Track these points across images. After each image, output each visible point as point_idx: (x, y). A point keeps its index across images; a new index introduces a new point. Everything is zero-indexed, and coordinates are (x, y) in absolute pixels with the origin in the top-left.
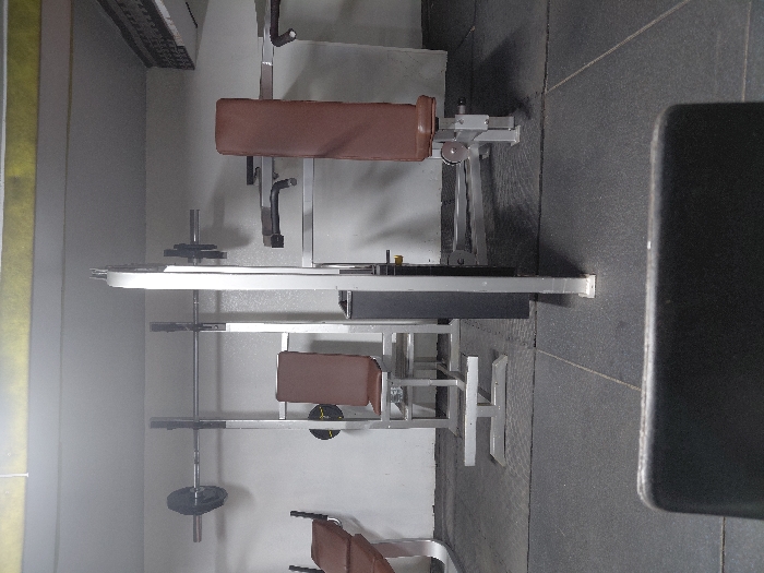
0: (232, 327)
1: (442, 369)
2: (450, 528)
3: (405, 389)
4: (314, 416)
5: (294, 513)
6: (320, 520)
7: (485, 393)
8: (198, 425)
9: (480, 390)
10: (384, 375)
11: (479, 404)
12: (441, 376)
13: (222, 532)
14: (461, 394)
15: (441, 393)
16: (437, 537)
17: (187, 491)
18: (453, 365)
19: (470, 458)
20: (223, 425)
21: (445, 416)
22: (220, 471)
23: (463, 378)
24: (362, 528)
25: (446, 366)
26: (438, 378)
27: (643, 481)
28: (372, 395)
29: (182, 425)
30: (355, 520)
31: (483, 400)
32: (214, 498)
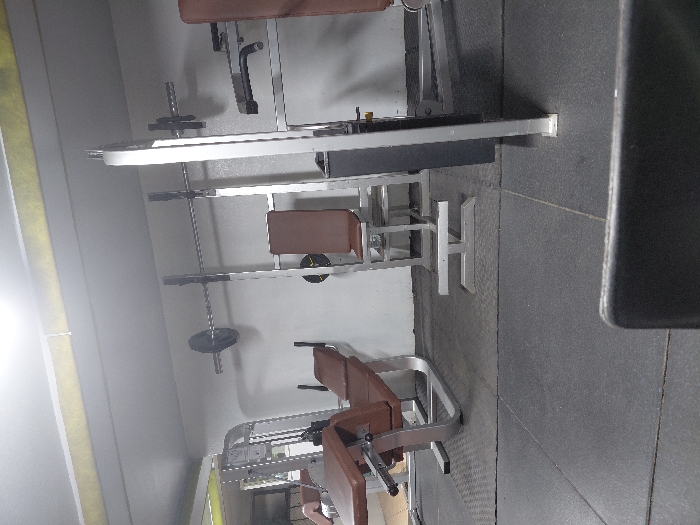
0: (221, 192)
1: (415, 215)
2: (429, 345)
3: (382, 235)
4: (304, 264)
5: (297, 344)
6: (319, 348)
7: (455, 232)
8: (205, 280)
9: (450, 231)
10: (363, 225)
11: (450, 243)
12: (414, 221)
13: (238, 363)
14: (434, 236)
15: (415, 237)
16: (418, 354)
17: (204, 334)
18: (425, 211)
19: (443, 288)
20: (227, 278)
21: (419, 256)
22: (230, 316)
23: (434, 221)
24: (355, 351)
25: (418, 212)
26: (411, 223)
27: (605, 305)
28: (353, 244)
29: (191, 280)
30: (348, 346)
31: (453, 239)
32: (229, 338)
